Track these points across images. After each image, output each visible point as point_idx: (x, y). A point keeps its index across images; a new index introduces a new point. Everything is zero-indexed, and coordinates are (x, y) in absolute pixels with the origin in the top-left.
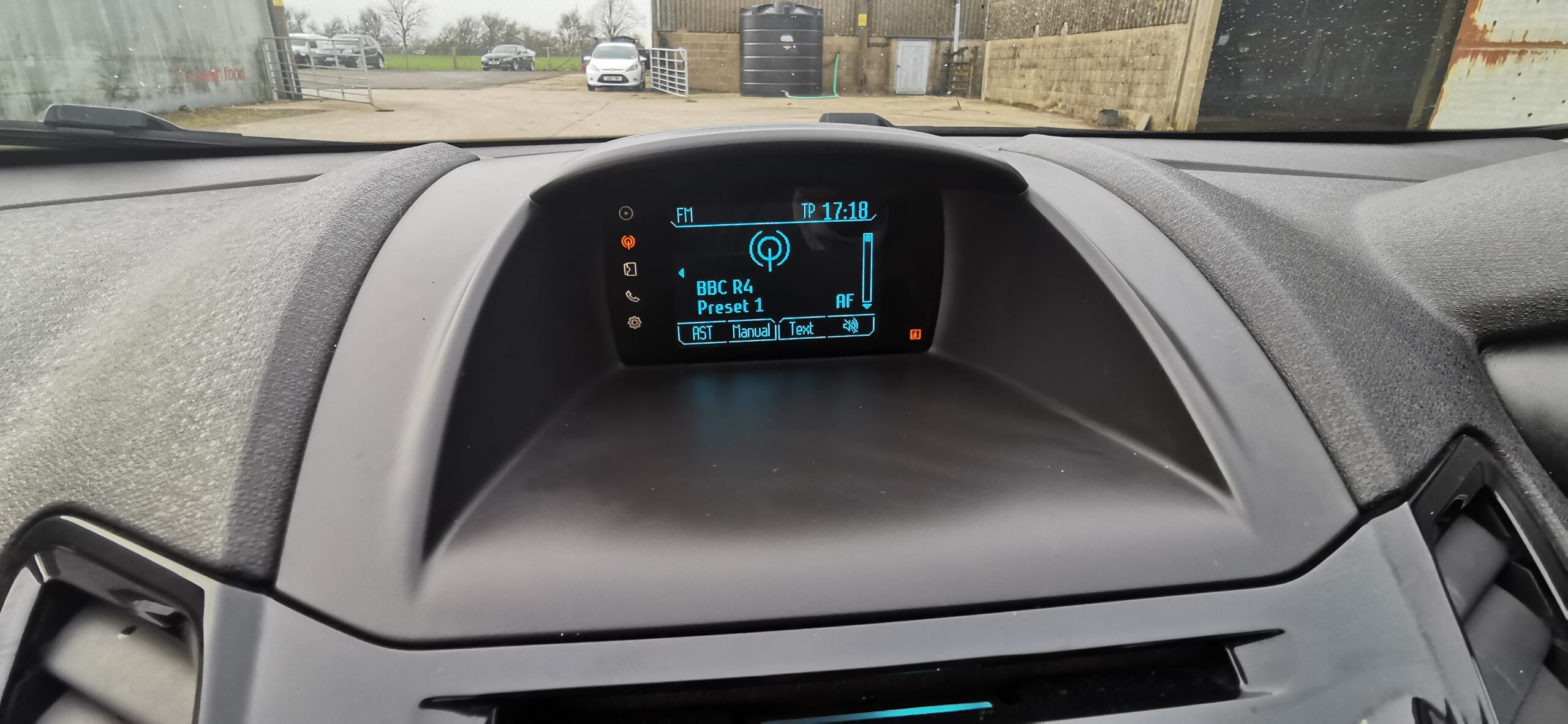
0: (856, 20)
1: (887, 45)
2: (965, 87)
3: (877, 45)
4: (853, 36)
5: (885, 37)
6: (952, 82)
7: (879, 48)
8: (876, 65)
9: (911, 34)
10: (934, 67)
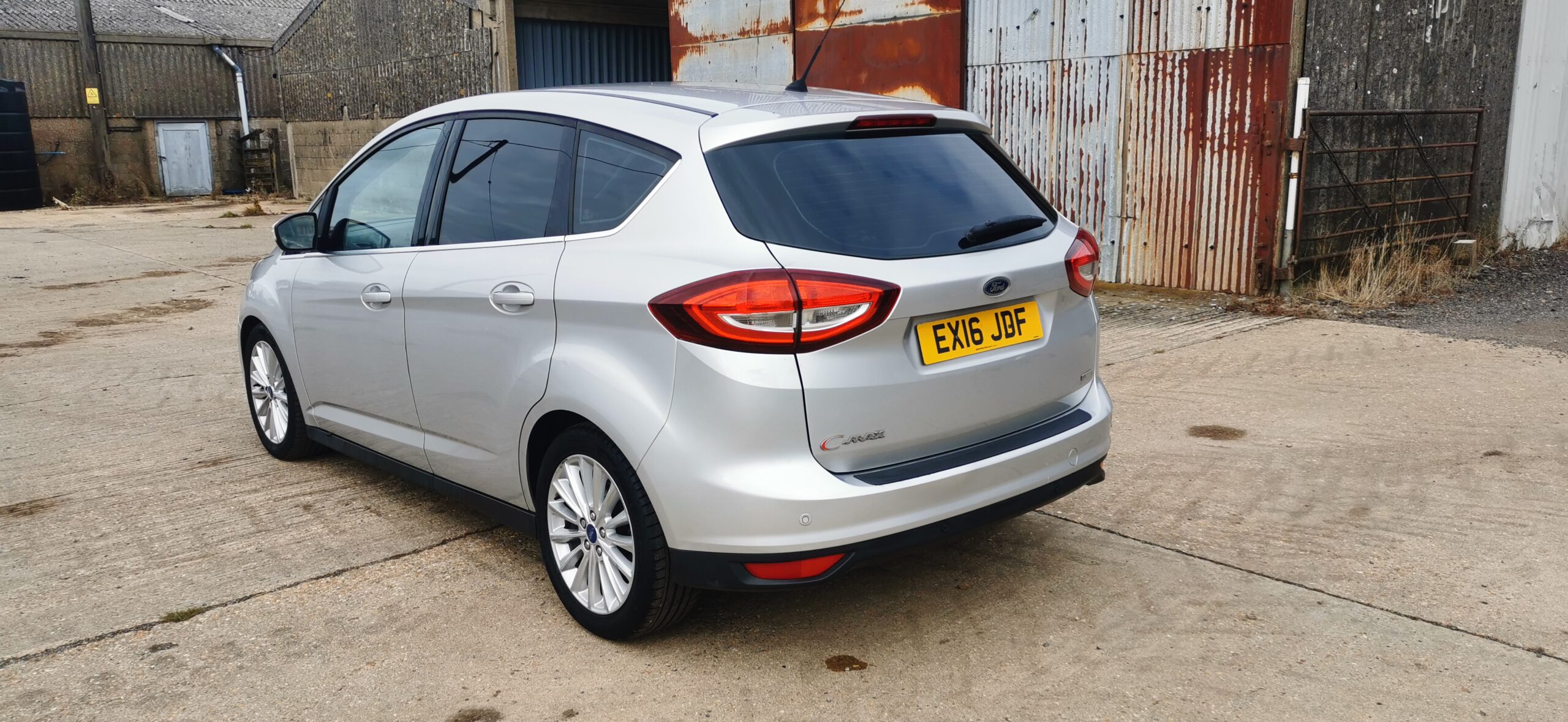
0: (82, 97)
1: (139, 128)
2: (270, 181)
3: (124, 130)
4: (80, 118)
5: (133, 118)
6: (251, 176)
7: (127, 134)
8: (126, 157)
9: (174, 113)
10: (217, 158)
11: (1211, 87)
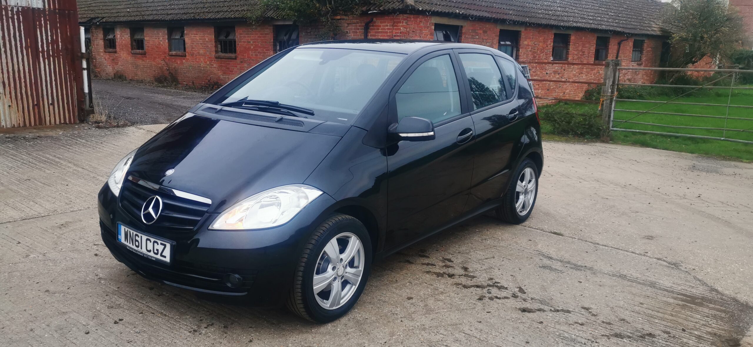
11: (38, 27)
